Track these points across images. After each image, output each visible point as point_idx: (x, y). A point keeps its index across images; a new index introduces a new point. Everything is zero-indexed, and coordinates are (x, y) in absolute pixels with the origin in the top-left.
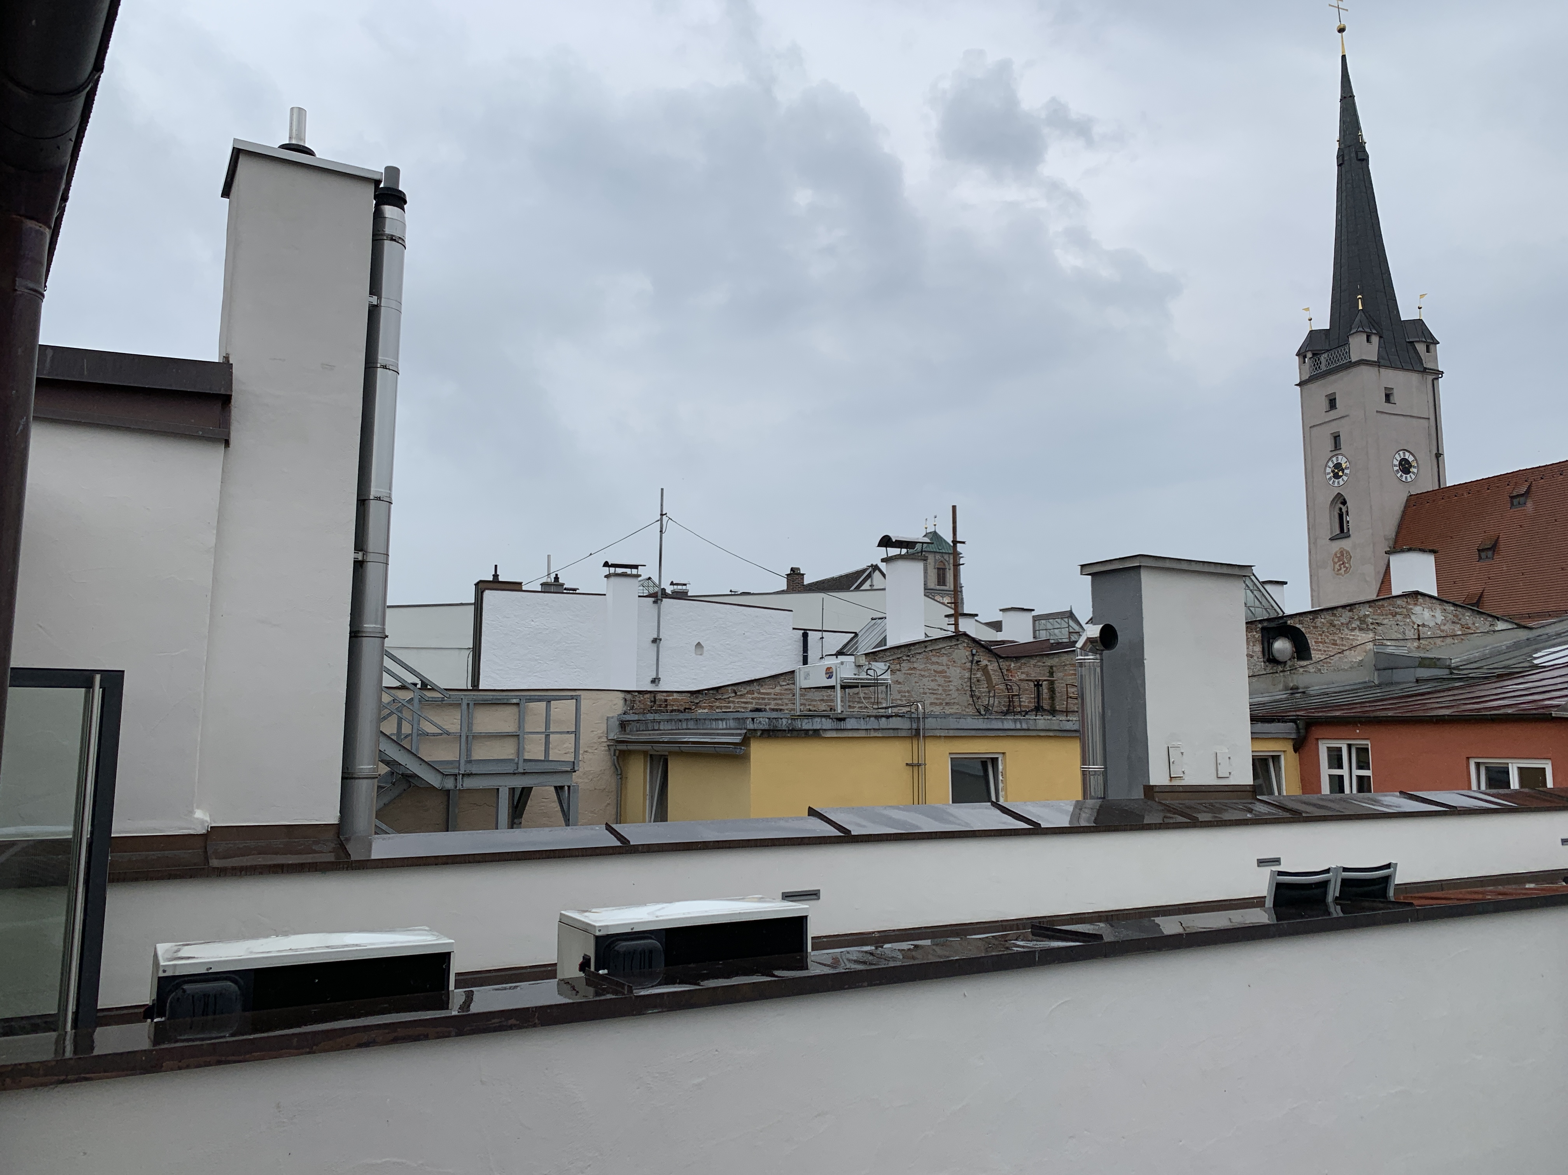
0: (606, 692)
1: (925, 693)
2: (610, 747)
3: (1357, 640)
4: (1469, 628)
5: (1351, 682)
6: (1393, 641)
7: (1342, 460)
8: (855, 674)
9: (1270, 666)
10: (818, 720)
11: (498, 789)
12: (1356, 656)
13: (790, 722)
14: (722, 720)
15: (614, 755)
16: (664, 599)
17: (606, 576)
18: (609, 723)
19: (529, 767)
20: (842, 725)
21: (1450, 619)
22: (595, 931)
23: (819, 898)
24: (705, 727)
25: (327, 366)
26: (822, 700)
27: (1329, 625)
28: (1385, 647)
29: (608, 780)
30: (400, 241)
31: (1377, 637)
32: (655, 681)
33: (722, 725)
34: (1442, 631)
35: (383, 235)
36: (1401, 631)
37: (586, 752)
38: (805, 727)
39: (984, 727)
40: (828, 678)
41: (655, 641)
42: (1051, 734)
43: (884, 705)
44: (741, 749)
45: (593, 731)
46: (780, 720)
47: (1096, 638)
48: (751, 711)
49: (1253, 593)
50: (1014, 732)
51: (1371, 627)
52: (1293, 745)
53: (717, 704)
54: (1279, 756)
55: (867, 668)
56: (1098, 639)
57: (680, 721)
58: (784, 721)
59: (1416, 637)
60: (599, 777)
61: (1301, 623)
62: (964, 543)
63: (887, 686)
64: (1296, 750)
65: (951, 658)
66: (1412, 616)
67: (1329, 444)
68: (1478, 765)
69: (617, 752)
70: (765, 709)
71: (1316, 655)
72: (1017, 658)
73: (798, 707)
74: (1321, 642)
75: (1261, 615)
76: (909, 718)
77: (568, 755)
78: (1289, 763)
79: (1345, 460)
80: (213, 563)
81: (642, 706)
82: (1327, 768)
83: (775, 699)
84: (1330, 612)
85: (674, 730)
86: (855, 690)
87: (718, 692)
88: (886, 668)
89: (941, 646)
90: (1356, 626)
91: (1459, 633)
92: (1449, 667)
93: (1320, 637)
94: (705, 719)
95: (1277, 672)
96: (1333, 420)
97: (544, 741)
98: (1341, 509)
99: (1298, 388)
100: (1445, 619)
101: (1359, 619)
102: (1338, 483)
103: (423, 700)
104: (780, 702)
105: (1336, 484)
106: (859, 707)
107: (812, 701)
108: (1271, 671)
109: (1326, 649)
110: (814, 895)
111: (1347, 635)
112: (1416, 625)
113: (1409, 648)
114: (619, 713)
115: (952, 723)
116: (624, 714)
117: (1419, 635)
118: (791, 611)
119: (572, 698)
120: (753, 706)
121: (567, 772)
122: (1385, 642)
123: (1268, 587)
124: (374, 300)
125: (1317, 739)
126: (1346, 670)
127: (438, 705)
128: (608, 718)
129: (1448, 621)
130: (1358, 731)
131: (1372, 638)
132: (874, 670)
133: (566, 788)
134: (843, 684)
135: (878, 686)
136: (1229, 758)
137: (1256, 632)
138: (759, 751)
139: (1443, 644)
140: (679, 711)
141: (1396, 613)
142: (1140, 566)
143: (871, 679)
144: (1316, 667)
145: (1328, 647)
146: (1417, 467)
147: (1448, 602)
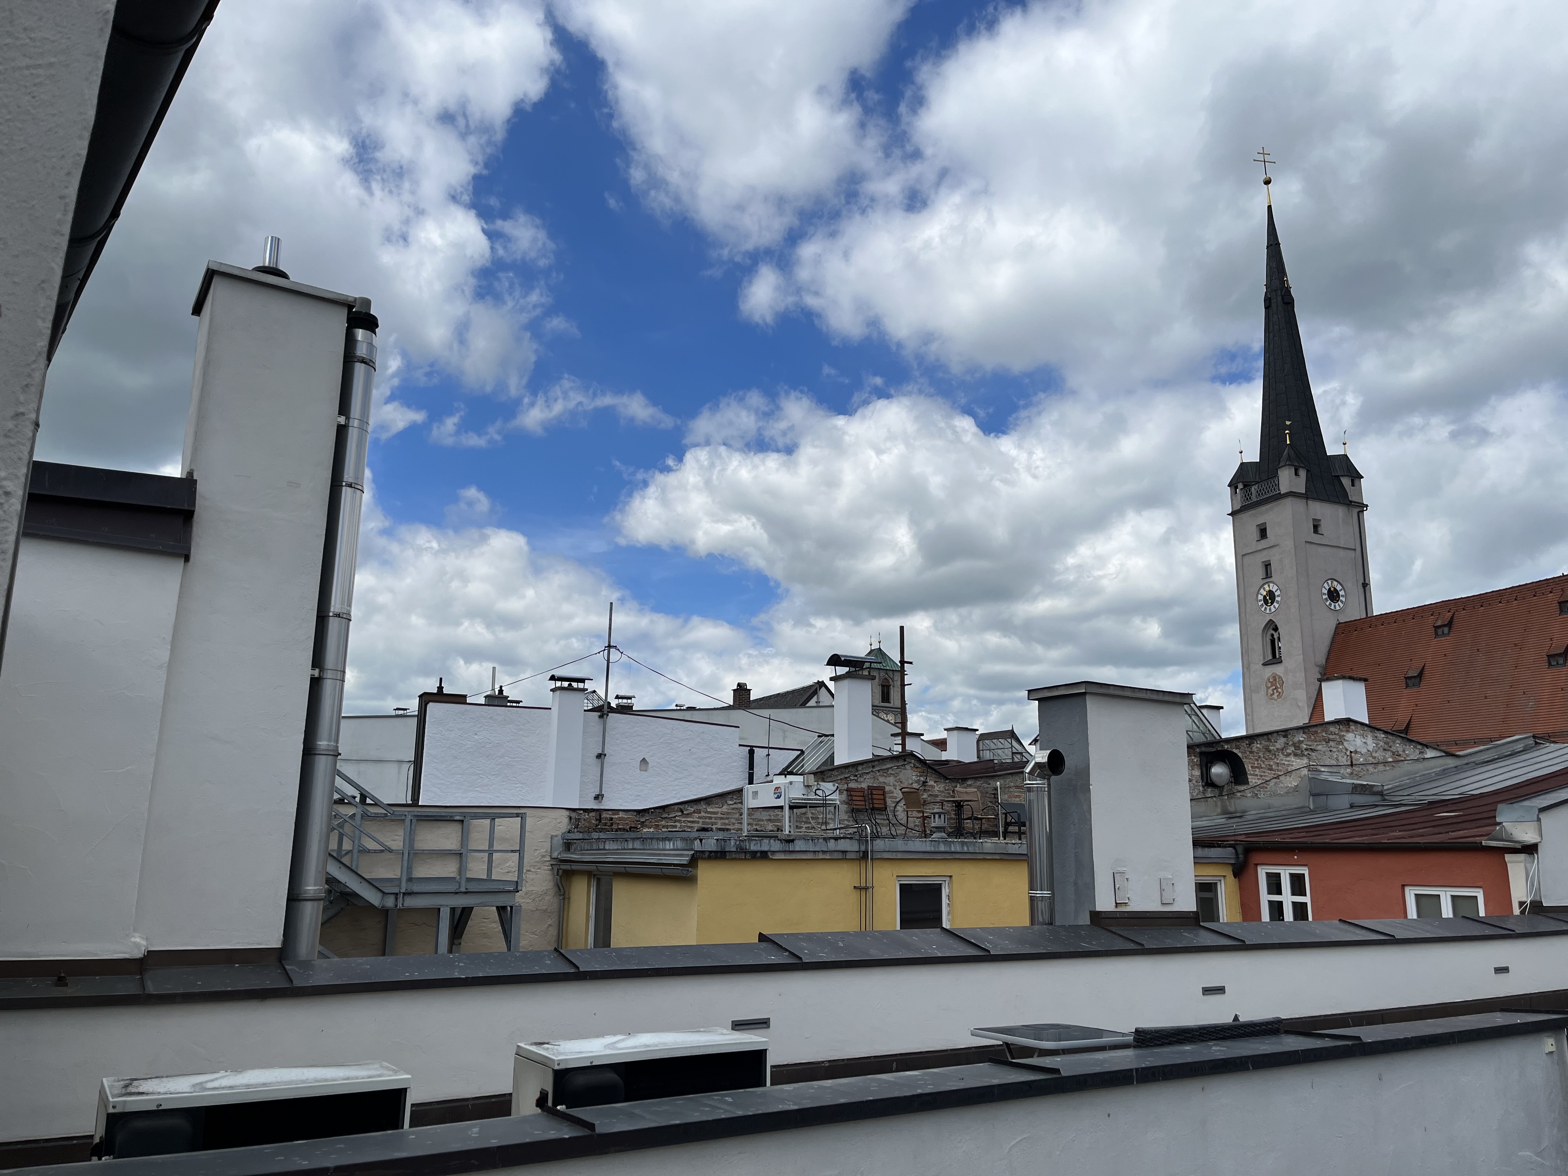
0: (550, 809)
2: (553, 866)
3: (1292, 765)
4: (1399, 755)
5: (1287, 807)
6: (1327, 767)
7: (1274, 588)
8: (804, 795)
9: (1209, 790)
10: (766, 841)
11: (439, 909)
12: (1291, 782)
13: (738, 843)
14: (669, 840)
15: (558, 875)
16: (610, 714)
17: (552, 690)
18: (553, 841)
19: (472, 887)
20: (790, 847)
21: (1382, 746)
22: (554, 1066)
23: (769, 1027)
24: (652, 848)
25: (293, 484)
26: (769, 820)
27: (1264, 750)
28: (1319, 773)
29: (550, 901)
30: (371, 364)
31: (1311, 763)
32: (598, 797)
33: (670, 846)
34: (1374, 758)
35: (355, 357)
36: (1335, 757)
37: (528, 871)
38: (753, 848)
39: (933, 849)
40: (776, 798)
41: (599, 756)
42: (997, 857)
43: (831, 826)
44: (688, 870)
45: (536, 850)
46: (728, 841)
47: (1044, 763)
48: (697, 830)
49: (1191, 717)
50: (960, 855)
51: (1306, 753)
52: (1233, 871)
53: (664, 823)
54: (1220, 881)
55: (816, 788)
56: (1047, 764)
57: (626, 840)
58: (733, 842)
59: (1349, 763)
60: (541, 897)
61: (1238, 748)
62: (911, 663)
63: (835, 807)
64: (1236, 874)
65: (898, 778)
66: (1344, 743)
67: (1261, 573)
69: (561, 872)
70: (712, 828)
71: (1253, 780)
72: (964, 780)
73: (745, 827)
74: (1257, 767)
75: (1199, 738)
76: (857, 840)
77: (510, 874)
78: (1229, 888)
79: (1276, 587)
80: (165, 679)
81: (587, 824)
82: (1266, 893)
83: (722, 818)
84: (1265, 737)
85: (619, 850)
86: (804, 810)
87: (664, 811)
88: (835, 788)
89: (888, 766)
90: (1290, 752)
91: (1390, 760)
92: (1381, 794)
93: (1256, 762)
94: (652, 839)
95: (1215, 797)
96: (1264, 549)
97: (486, 859)
98: (1272, 635)
99: (1230, 517)
100: (1377, 746)
101: (1294, 745)
102: (1270, 609)
103: (366, 815)
104: (727, 821)
105: (1268, 611)
106: (806, 828)
107: (759, 820)
108: (1210, 795)
109: (1262, 774)
110: (764, 1023)
111: (1282, 760)
112: (1349, 752)
113: (1343, 774)
114: (564, 831)
115: (900, 845)
116: (569, 832)
117: (1352, 762)
118: (738, 727)
119: (517, 815)
120: (700, 825)
121: (509, 892)
122: (1319, 768)
123: (1205, 711)
124: (342, 420)
125: (1257, 865)
126: (1282, 795)
127: (381, 821)
128: (552, 837)
129: (1379, 748)
130: (1296, 857)
131: (1306, 763)
132: (823, 791)
133: (509, 908)
134: (791, 804)
135: (826, 807)
136: (1173, 884)
137: (1195, 756)
138: (706, 873)
139: (1375, 771)
140: (624, 830)
141: (1329, 740)
142: (1085, 694)
143: (819, 800)
144: (1253, 792)
145: (1264, 772)
146: (1345, 596)
147: (1378, 730)
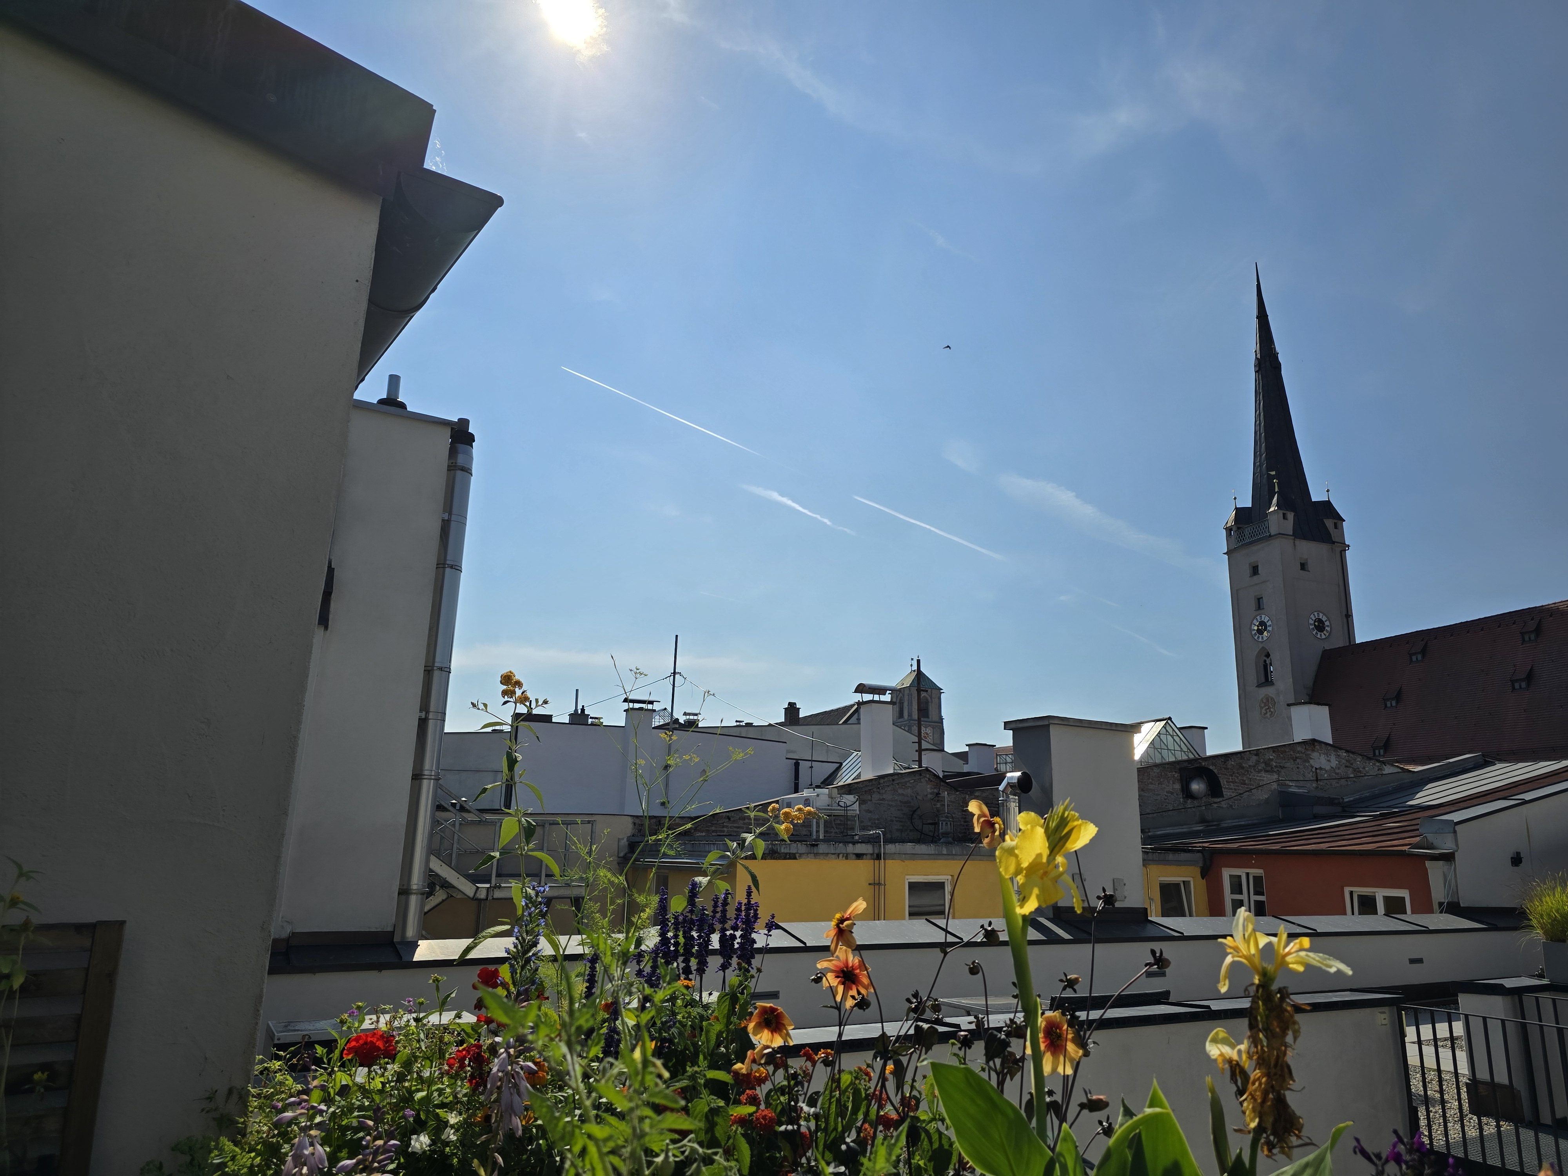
0: (617, 816)
1: (892, 821)
2: (620, 865)
3: (1264, 780)
4: (1360, 771)
5: (1259, 817)
6: (1294, 782)
7: (1265, 619)
8: (829, 805)
9: (1189, 801)
10: (795, 845)
12: (1263, 795)
13: (770, 846)
14: (715, 843)
16: (674, 731)
17: (626, 711)
18: (620, 843)
20: (815, 850)
21: (1344, 763)
27: (1238, 767)
28: (1288, 787)
30: (468, 471)
31: (1280, 778)
32: (663, 806)
34: (1337, 774)
35: (455, 466)
36: (1301, 773)
39: (937, 853)
41: (665, 768)
43: (852, 833)
47: (1014, 783)
49: (1172, 738)
51: (1275, 769)
52: (1202, 872)
53: (713, 828)
54: (1189, 882)
55: (839, 800)
56: (1017, 784)
59: (1315, 778)
61: (1216, 765)
63: (855, 816)
64: (1204, 874)
65: (914, 790)
66: (1310, 761)
67: (1253, 605)
68: (1351, 893)
71: (1228, 793)
74: (1232, 782)
75: (1180, 756)
76: (872, 843)
78: (1197, 887)
79: (1267, 619)
81: (650, 829)
82: (1230, 893)
84: (1239, 755)
88: (854, 800)
89: (906, 780)
90: (1262, 768)
91: (1352, 775)
92: (1342, 805)
93: (1230, 777)
95: (1194, 808)
96: (1256, 584)
98: (1265, 661)
99: (1226, 556)
100: (1339, 763)
101: (1265, 762)
102: (1262, 638)
103: (463, 822)
105: (1260, 640)
108: (1189, 806)
109: (1236, 788)
111: (1254, 776)
112: (1314, 768)
113: (1308, 788)
114: (628, 835)
115: (908, 848)
116: (632, 836)
117: (1317, 777)
118: (787, 742)
119: (589, 821)
122: (1287, 782)
123: (1184, 731)
124: (446, 516)
125: (1221, 868)
126: (1255, 807)
127: (476, 826)
128: (619, 839)
129: (1341, 765)
130: (1254, 862)
131: (1275, 779)
132: (844, 802)
135: (847, 816)
136: (1124, 884)
137: (1175, 772)
139: (1337, 785)
141: (1297, 758)
142: (1048, 726)
143: (840, 810)
144: (1228, 804)
145: (1238, 786)
146: (1331, 626)
147: (1341, 749)
